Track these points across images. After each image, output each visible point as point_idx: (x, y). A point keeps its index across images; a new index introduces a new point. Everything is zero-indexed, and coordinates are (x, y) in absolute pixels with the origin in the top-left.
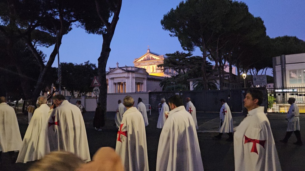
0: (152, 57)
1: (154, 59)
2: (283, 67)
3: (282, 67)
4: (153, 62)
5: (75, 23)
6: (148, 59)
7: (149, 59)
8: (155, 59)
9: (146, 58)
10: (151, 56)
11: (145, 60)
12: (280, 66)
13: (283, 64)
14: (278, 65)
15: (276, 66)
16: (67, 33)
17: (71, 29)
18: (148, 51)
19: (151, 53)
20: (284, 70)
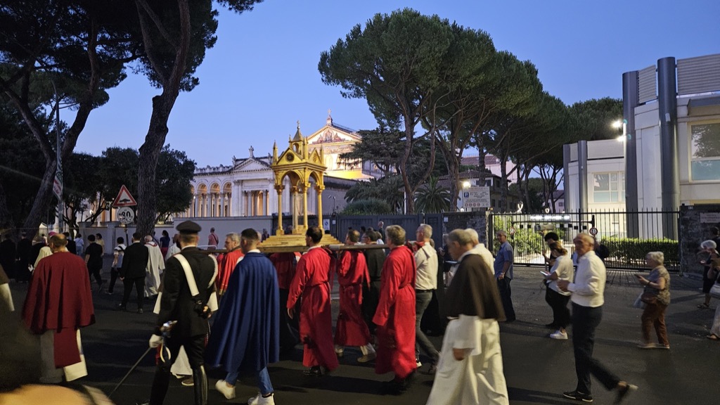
0: (336, 136)
1: (340, 140)
2: (582, 167)
3: (580, 166)
4: (339, 146)
5: (130, 63)
6: (329, 140)
7: (331, 141)
8: (343, 140)
9: (324, 138)
10: (335, 132)
11: (321, 142)
12: (577, 163)
13: (583, 160)
14: (572, 162)
15: (570, 164)
16: (118, 84)
17: (124, 76)
18: (329, 122)
19: (335, 127)
20: (583, 172)
